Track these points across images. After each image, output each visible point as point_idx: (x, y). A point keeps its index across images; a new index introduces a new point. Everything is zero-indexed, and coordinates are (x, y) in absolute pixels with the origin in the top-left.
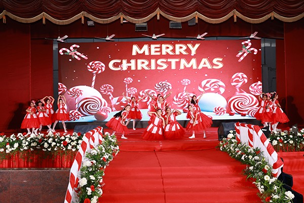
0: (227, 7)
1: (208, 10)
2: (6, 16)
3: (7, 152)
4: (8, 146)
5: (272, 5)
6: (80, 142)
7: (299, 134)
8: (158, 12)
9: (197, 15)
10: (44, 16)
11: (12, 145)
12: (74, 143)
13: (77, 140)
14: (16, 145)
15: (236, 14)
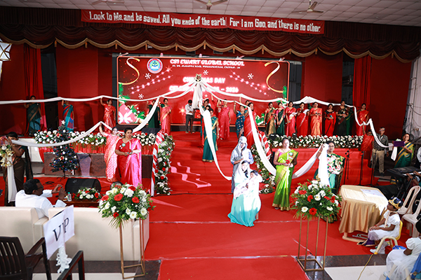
0: (256, 43)
1: (243, 44)
2: (88, 42)
3: (96, 144)
4: (97, 141)
5: (290, 44)
6: (147, 139)
7: (298, 139)
8: (205, 44)
9: (234, 47)
10: (116, 43)
11: (99, 141)
12: (143, 140)
13: (145, 138)
14: (102, 140)
15: (264, 48)
